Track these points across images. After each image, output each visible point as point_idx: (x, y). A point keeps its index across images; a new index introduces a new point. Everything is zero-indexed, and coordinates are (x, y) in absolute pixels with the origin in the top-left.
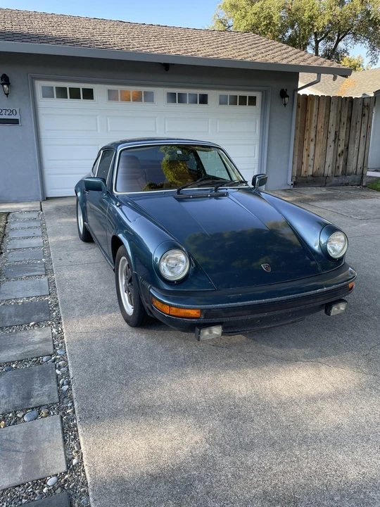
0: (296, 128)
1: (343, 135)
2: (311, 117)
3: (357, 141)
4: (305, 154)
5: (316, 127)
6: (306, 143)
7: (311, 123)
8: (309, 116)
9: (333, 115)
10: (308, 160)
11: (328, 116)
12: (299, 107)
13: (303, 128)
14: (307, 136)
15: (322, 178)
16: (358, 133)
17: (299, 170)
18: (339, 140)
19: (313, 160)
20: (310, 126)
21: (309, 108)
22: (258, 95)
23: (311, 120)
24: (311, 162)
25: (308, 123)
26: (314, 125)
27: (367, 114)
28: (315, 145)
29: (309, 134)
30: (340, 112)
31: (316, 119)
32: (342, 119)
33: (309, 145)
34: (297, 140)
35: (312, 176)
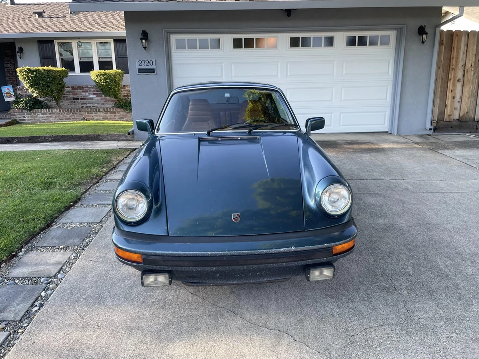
0: (438, 67)
2: (458, 55)
4: (449, 95)
5: (464, 66)
6: (450, 84)
7: (457, 62)
8: (454, 53)
10: (452, 102)
12: (441, 43)
13: (446, 68)
14: (451, 76)
15: (471, 123)
17: (442, 113)
19: (460, 102)
20: (456, 65)
21: (455, 45)
22: (392, 35)
23: (457, 58)
24: (457, 105)
25: (453, 62)
26: (461, 63)
28: (462, 86)
29: (455, 74)
31: (464, 57)
33: (454, 85)
34: (439, 81)
35: (458, 120)
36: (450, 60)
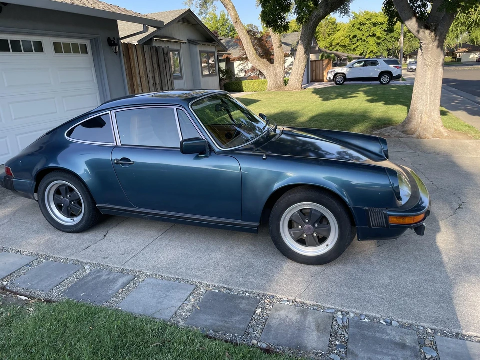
0: (127, 76)
1: (157, 78)
2: (134, 65)
3: (167, 85)
5: (140, 73)
6: (136, 88)
7: (135, 70)
8: (132, 63)
9: (148, 61)
11: (145, 63)
12: (124, 55)
13: (131, 75)
14: (135, 83)
16: (166, 77)
18: (156, 84)
20: (136, 73)
21: (131, 56)
23: (135, 67)
27: (167, 61)
28: (142, 90)
29: (136, 80)
30: (152, 59)
31: (138, 66)
32: (154, 66)
36: (131, 69)
